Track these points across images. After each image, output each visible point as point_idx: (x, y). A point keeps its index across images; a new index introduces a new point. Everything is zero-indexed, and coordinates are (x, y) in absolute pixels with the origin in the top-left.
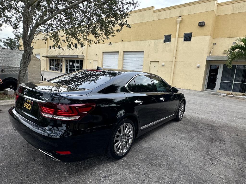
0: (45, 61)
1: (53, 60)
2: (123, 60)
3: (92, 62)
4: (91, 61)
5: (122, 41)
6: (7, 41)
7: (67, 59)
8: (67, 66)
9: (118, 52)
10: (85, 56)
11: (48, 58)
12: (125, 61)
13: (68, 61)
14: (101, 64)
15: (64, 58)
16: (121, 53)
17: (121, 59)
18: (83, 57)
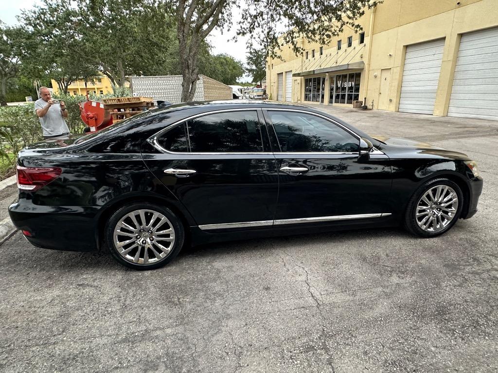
0: (298, 84)
1: (310, 80)
2: (456, 58)
3: (379, 75)
4: (378, 73)
5: (458, 3)
6: (251, 56)
7: (332, 75)
8: (332, 89)
9: (444, 39)
10: (366, 63)
11: (303, 77)
12: (462, 60)
13: (335, 79)
14: (397, 77)
15: (327, 74)
16: (452, 41)
17: (451, 57)
18: (362, 65)
